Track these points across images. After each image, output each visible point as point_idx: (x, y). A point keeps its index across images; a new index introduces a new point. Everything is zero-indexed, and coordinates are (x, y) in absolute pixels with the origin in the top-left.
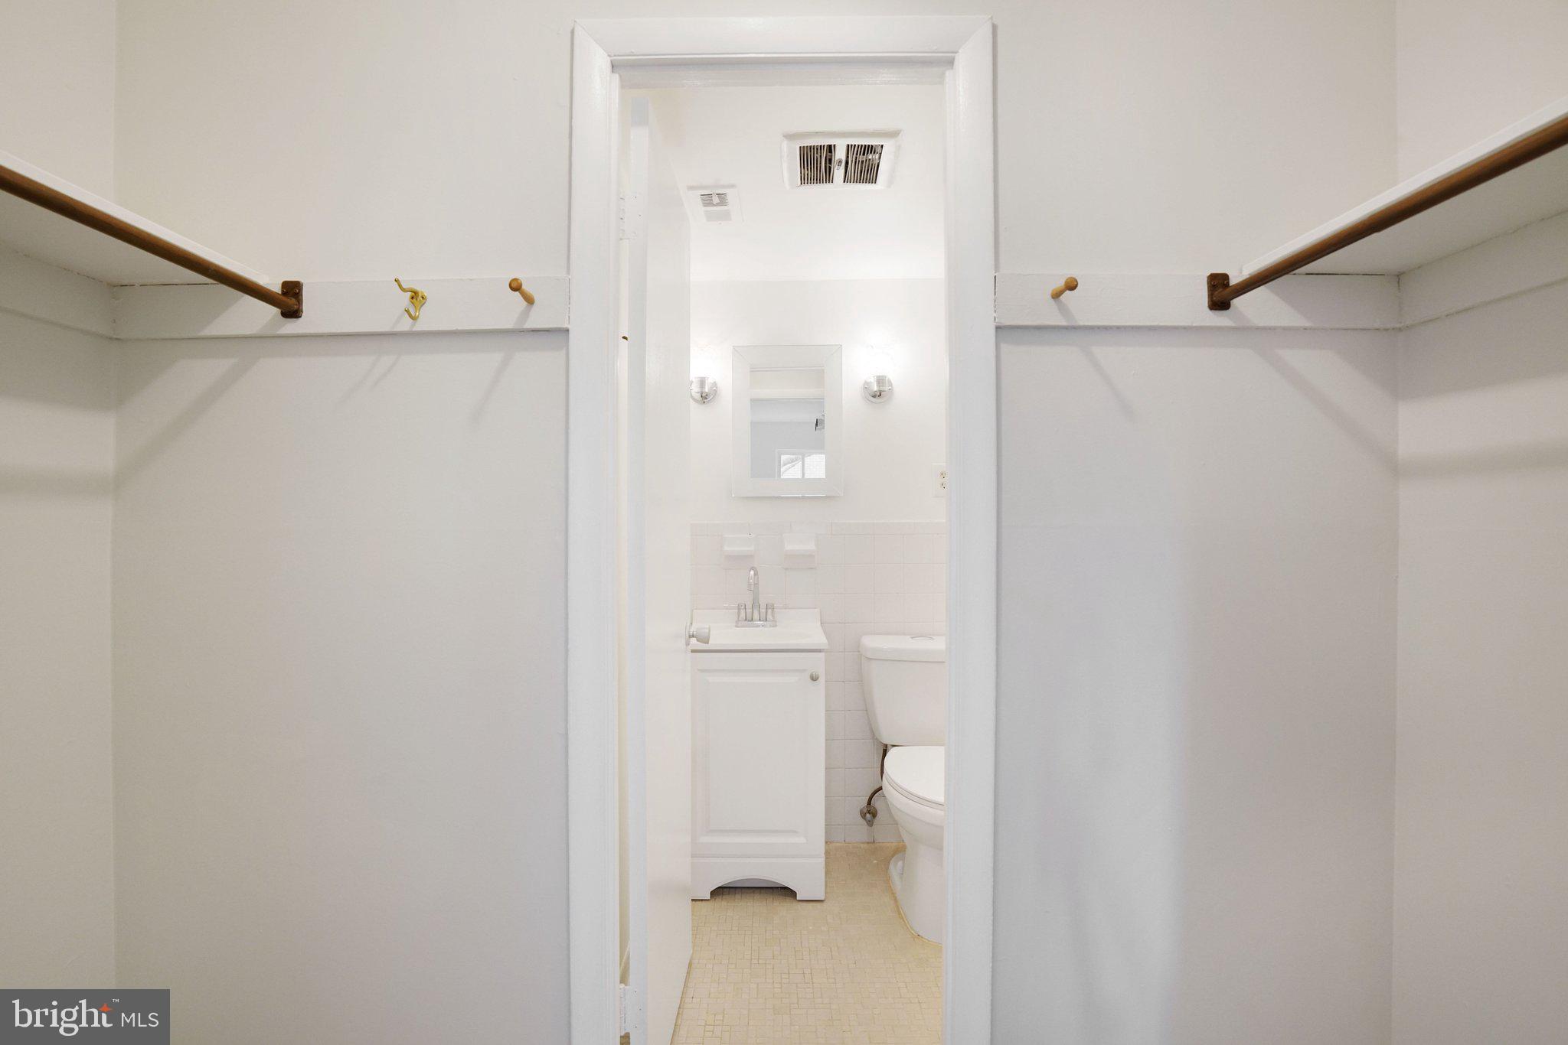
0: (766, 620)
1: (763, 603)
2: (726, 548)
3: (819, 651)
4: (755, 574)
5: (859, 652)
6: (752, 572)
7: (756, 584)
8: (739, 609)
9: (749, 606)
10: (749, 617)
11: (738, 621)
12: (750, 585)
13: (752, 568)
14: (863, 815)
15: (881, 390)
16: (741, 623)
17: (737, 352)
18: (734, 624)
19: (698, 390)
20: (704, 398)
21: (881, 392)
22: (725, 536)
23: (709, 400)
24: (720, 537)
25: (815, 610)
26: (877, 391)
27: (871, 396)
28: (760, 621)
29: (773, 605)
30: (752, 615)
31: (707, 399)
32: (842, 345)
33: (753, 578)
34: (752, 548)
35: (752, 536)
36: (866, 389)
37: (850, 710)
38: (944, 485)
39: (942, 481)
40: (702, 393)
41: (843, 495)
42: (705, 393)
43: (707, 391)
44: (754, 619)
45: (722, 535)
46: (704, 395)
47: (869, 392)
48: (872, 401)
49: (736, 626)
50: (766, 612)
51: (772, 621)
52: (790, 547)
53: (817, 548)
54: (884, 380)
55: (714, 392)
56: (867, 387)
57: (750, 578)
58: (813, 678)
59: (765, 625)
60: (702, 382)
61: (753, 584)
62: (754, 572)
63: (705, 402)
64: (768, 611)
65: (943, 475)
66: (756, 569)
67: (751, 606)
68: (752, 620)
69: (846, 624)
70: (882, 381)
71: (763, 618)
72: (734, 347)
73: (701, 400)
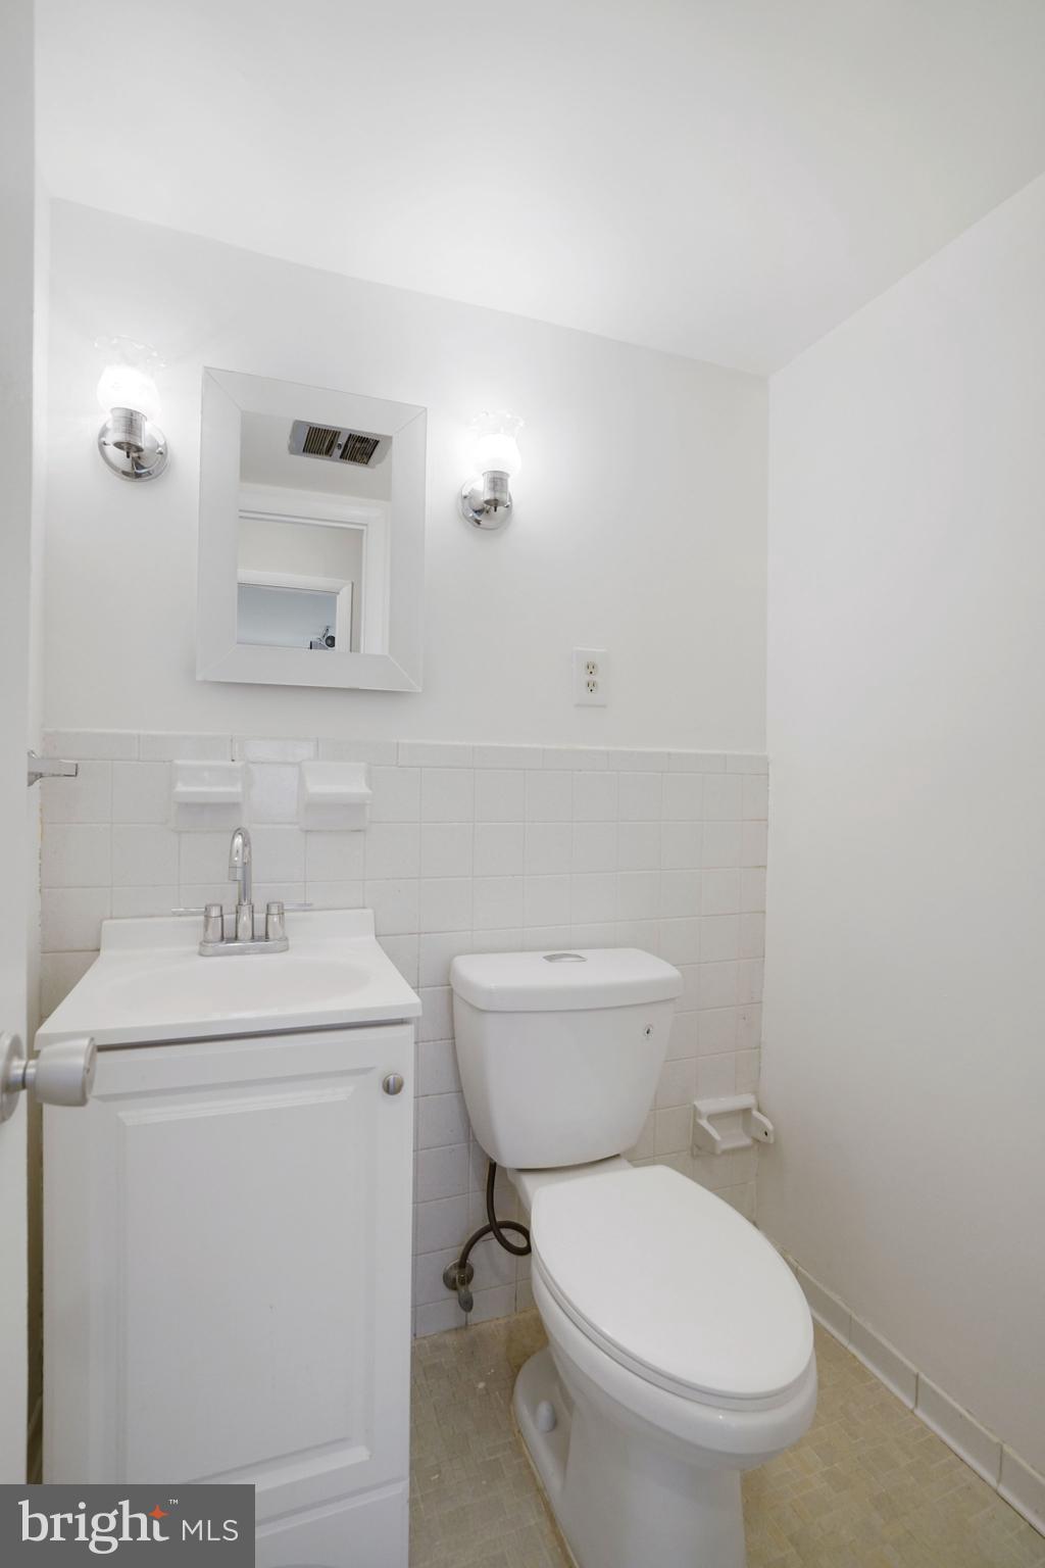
0: (267, 937)
1: (259, 898)
2: (180, 788)
3: (401, 1022)
4: (246, 844)
5: (449, 985)
6: (239, 840)
7: (246, 865)
8: (207, 917)
9: (230, 906)
10: (229, 932)
11: (205, 942)
12: (233, 867)
13: (239, 831)
14: (451, 1283)
15: (496, 500)
16: (210, 948)
17: (213, 379)
18: (197, 948)
19: (120, 437)
20: (137, 464)
21: (495, 503)
22: (178, 762)
23: (148, 472)
24: (168, 764)
25: (364, 911)
26: (487, 502)
27: (476, 512)
28: (253, 938)
29: (281, 906)
30: (236, 927)
31: (143, 468)
32: (426, 409)
33: (241, 852)
34: (238, 788)
35: (238, 764)
36: (465, 497)
37: (427, 1096)
38: (591, 686)
39: (588, 678)
40: (130, 448)
41: (420, 691)
42: (139, 450)
43: (143, 447)
44: (239, 935)
45: (170, 761)
46: (135, 455)
47: (470, 503)
48: (478, 522)
49: (201, 954)
50: (267, 918)
51: (280, 939)
52: (317, 787)
53: (371, 788)
54: (501, 479)
55: (161, 453)
56: (465, 493)
57: (234, 852)
58: (391, 1088)
59: (263, 951)
60: (131, 421)
61: (239, 864)
62: (244, 841)
63: (138, 476)
64: (270, 917)
65: (591, 668)
66: (247, 833)
67: (234, 910)
68: (236, 936)
69: (422, 936)
70: (498, 481)
71: (260, 931)
72: (207, 369)
73: (128, 469)
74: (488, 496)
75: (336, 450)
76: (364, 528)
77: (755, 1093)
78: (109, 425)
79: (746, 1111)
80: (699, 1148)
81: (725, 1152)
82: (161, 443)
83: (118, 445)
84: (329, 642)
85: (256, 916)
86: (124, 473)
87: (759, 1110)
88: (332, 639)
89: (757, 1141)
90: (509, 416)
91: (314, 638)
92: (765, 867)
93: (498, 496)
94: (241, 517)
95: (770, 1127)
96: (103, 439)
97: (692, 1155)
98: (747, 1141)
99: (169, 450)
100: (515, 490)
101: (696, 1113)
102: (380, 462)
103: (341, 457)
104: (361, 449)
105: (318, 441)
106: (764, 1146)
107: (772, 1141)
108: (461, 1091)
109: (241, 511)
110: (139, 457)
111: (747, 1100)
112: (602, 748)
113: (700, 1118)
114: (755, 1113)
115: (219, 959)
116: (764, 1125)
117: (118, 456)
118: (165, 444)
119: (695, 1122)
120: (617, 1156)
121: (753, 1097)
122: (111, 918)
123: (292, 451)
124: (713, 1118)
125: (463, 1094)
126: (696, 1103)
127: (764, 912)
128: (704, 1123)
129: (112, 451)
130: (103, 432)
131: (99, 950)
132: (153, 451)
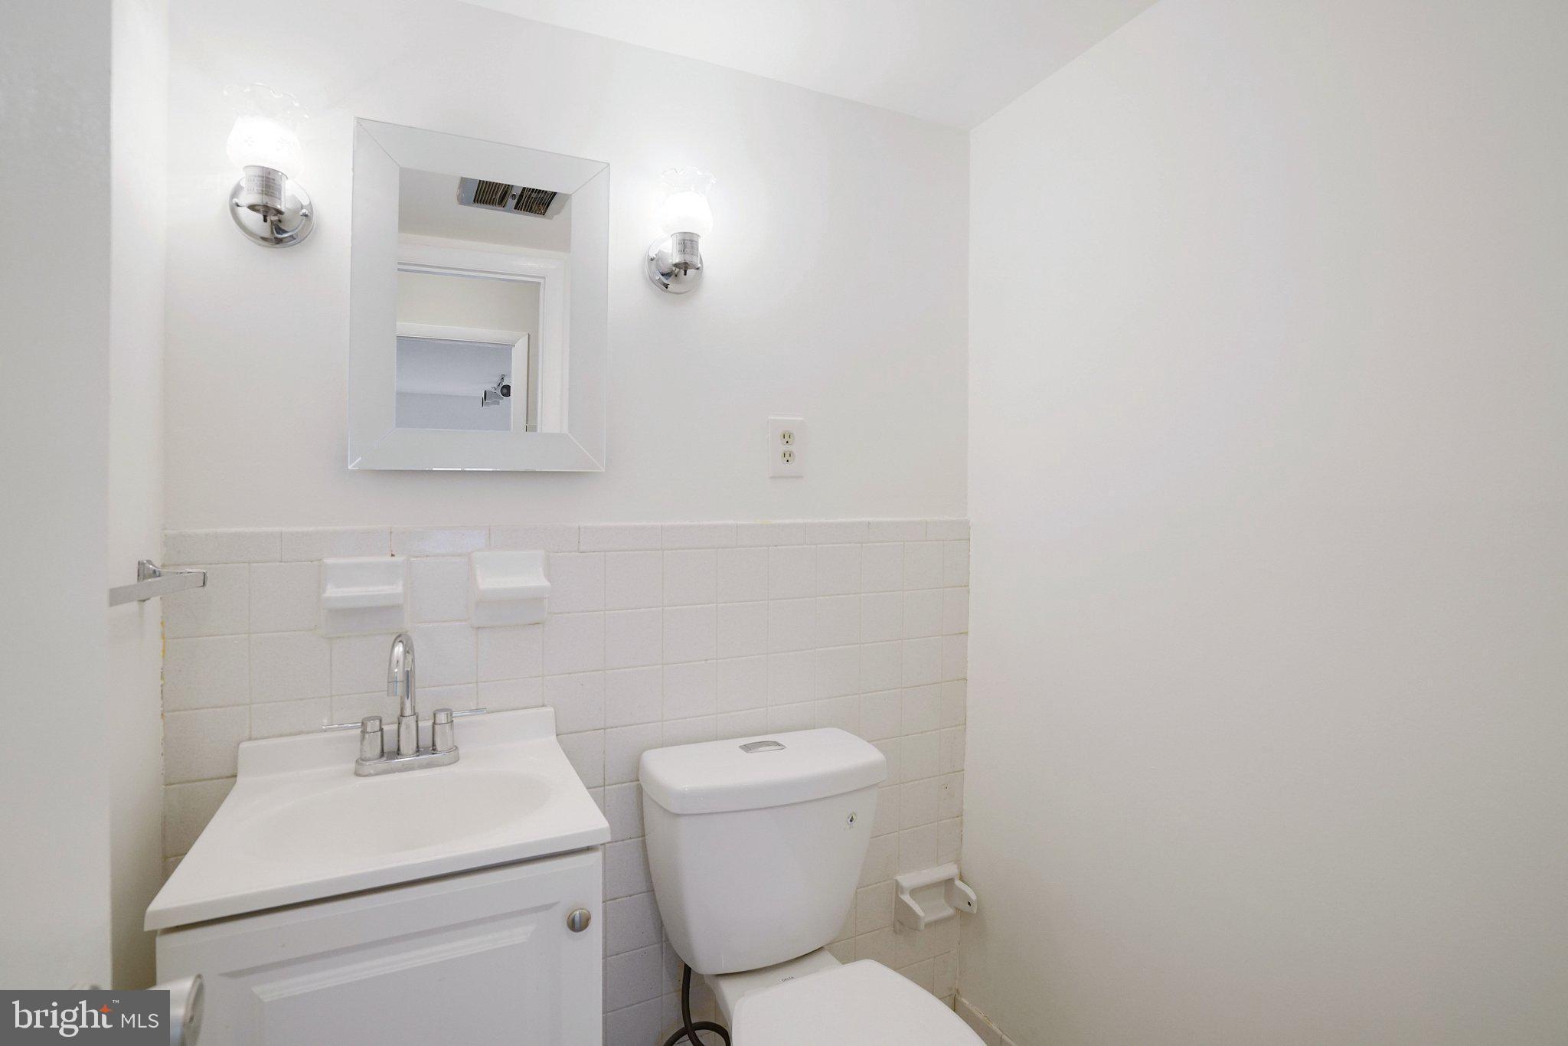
0: (434, 749)
1: (423, 705)
2: (331, 591)
3: (588, 849)
4: (406, 652)
5: (638, 781)
6: (399, 649)
7: (408, 676)
8: (364, 732)
9: (390, 717)
10: (389, 747)
11: (361, 760)
12: (392, 681)
13: (399, 638)
15: (686, 263)
16: (369, 767)
17: (366, 131)
18: (352, 766)
19: (254, 198)
20: (278, 228)
21: (685, 266)
22: (329, 561)
23: (292, 236)
24: (316, 563)
25: (544, 709)
26: (676, 265)
27: (663, 275)
28: (418, 751)
29: (449, 712)
30: (399, 741)
31: (285, 232)
32: (609, 165)
33: (401, 663)
34: (398, 588)
35: (398, 559)
36: (652, 260)
37: (616, 899)
38: (788, 456)
39: (784, 448)
40: (267, 211)
41: (604, 470)
42: (279, 212)
43: (283, 209)
44: (402, 748)
45: (320, 560)
46: (275, 218)
47: (657, 265)
48: (666, 286)
49: (357, 774)
50: (433, 727)
51: (449, 751)
52: (489, 582)
53: (549, 581)
54: (692, 241)
55: (306, 216)
56: (652, 255)
57: (394, 662)
58: (577, 925)
59: (430, 765)
60: (269, 182)
61: (400, 677)
62: (405, 647)
63: (279, 241)
64: (436, 726)
65: (787, 437)
66: (409, 639)
67: (396, 720)
68: (399, 750)
69: (609, 730)
70: (688, 243)
71: (426, 741)
72: (360, 121)
73: (267, 234)
74: (677, 259)
75: (510, 200)
76: (542, 281)
77: (958, 862)
78: (243, 184)
79: (949, 882)
80: (901, 923)
81: (929, 925)
82: (305, 203)
83: (252, 207)
84: (505, 391)
85: (420, 724)
86: (264, 239)
87: (961, 879)
88: (508, 387)
89: (957, 909)
90: (699, 173)
91: (489, 387)
92: (966, 633)
93: (688, 259)
94: (399, 270)
95: (973, 897)
96: (235, 200)
97: (895, 932)
98: (949, 911)
99: (314, 212)
100: (705, 251)
101: (899, 888)
102: (558, 213)
103: (515, 208)
104: (536, 202)
105: (489, 194)
106: (967, 916)
107: (975, 911)
108: (651, 890)
109: (399, 263)
110: (280, 221)
111: (949, 870)
112: (800, 521)
113: (902, 893)
114: (958, 883)
115: (378, 778)
116: (966, 895)
117: (254, 220)
118: (310, 204)
119: (897, 897)
120: (820, 949)
121: (956, 866)
122: (250, 739)
123: (462, 201)
124: (914, 892)
125: (654, 894)
126: (899, 878)
127: (965, 679)
128: (906, 898)
129: (245, 214)
130: (235, 193)
131: (236, 776)
132: (296, 212)
